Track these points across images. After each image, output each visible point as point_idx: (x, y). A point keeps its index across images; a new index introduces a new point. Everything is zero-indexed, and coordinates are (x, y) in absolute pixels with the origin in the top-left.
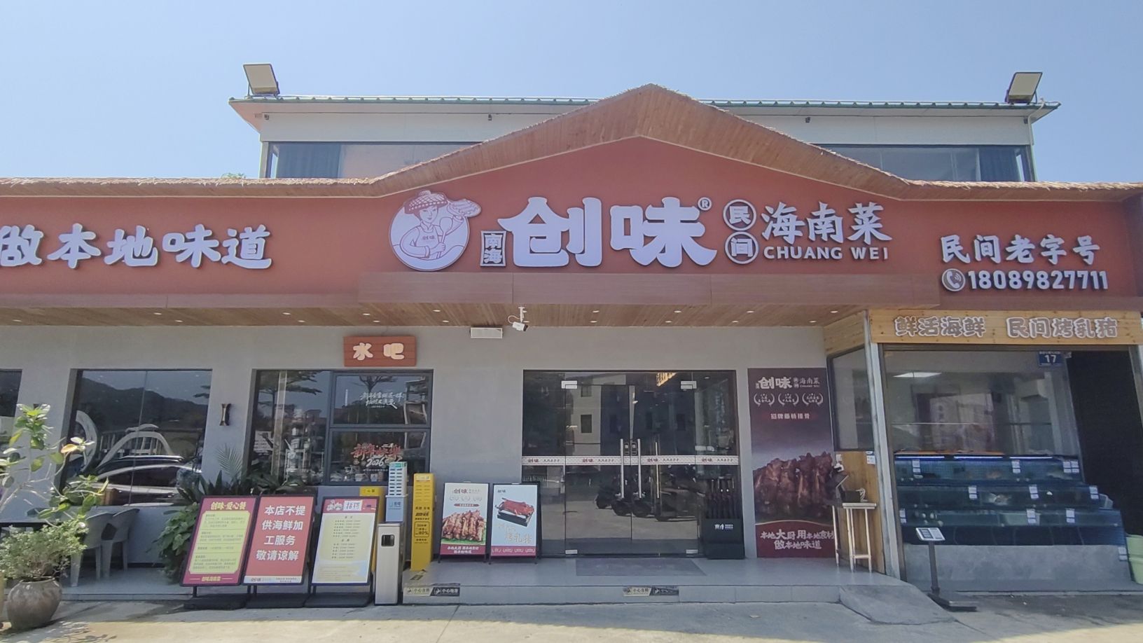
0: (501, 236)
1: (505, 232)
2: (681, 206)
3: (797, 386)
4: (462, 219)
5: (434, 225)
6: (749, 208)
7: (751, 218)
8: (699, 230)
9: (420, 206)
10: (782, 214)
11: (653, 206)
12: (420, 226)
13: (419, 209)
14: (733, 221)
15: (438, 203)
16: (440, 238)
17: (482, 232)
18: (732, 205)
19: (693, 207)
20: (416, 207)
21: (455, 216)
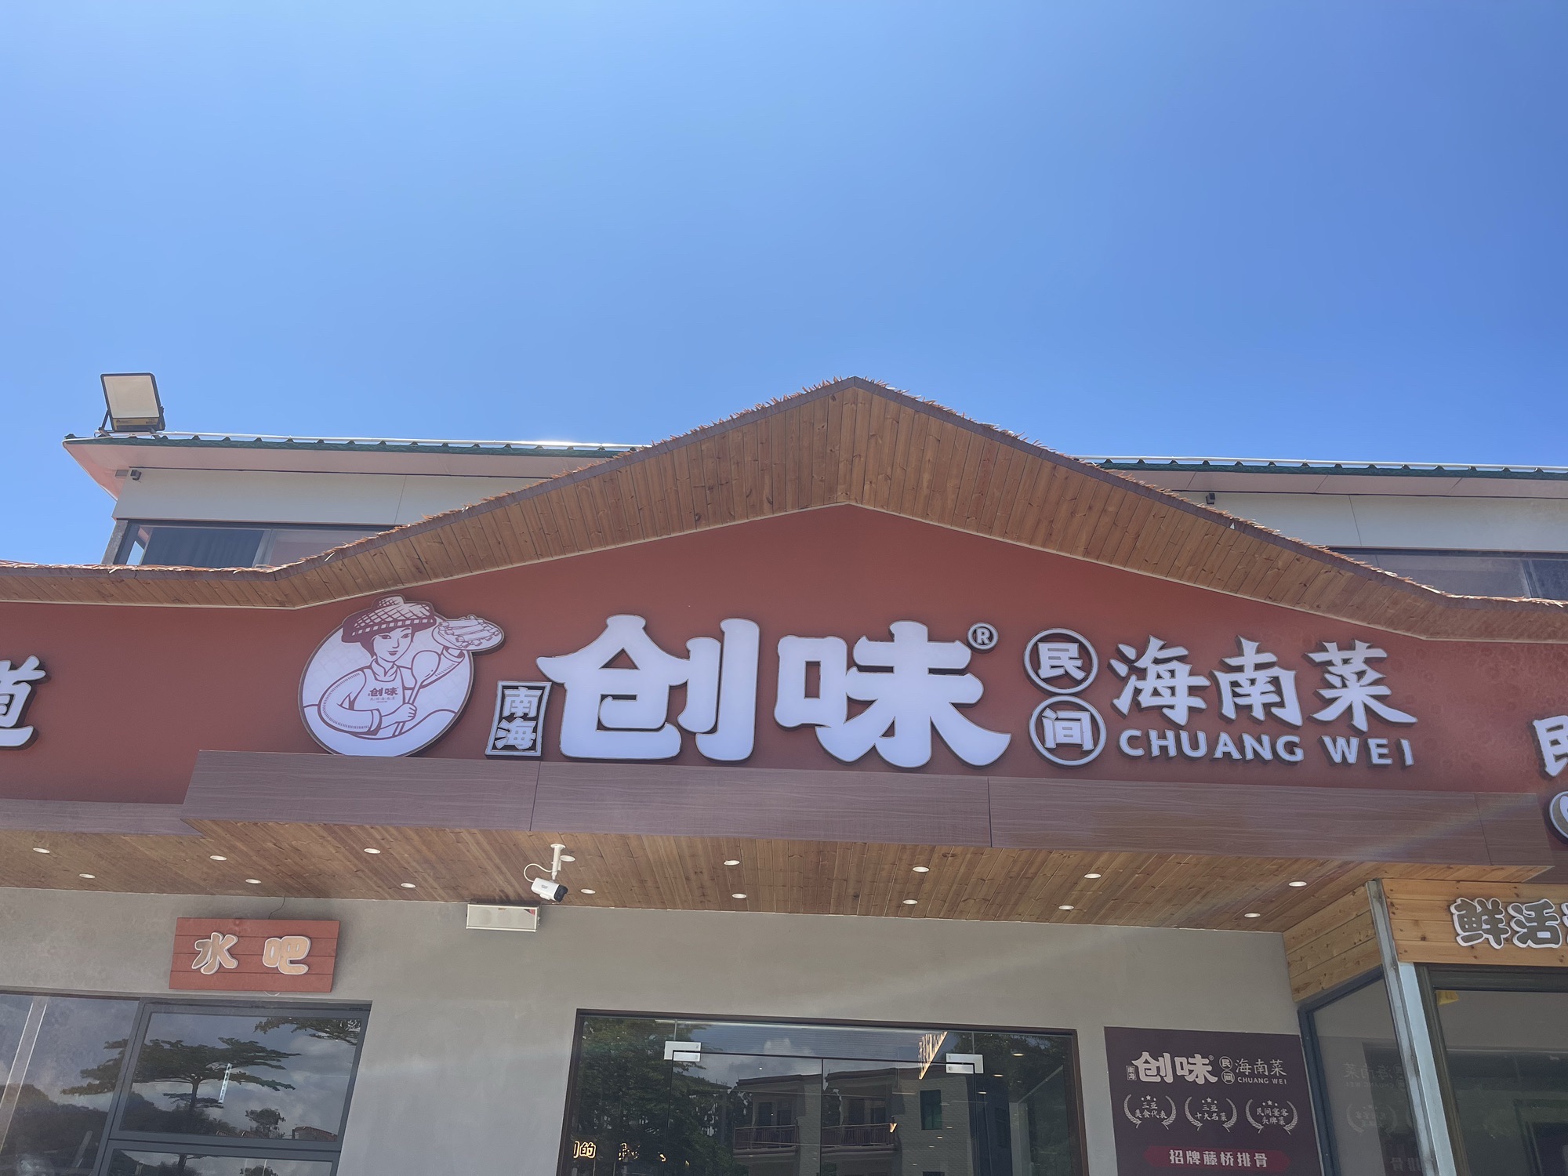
0: (539, 693)
1: (548, 685)
2: (930, 639)
3: (1229, 1077)
4: (461, 655)
5: (398, 667)
6: (1082, 647)
7: (1086, 668)
8: (970, 689)
9: (376, 628)
10: (1157, 661)
11: (870, 639)
12: (370, 667)
13: (374, 633)
14: (1046, 672)
15: (416, 622)
16: (408, 693)
17: (501, 684)
18: (1042, 640)
19: (958, 643)
20: (368, 630)
21: (447, 648)
